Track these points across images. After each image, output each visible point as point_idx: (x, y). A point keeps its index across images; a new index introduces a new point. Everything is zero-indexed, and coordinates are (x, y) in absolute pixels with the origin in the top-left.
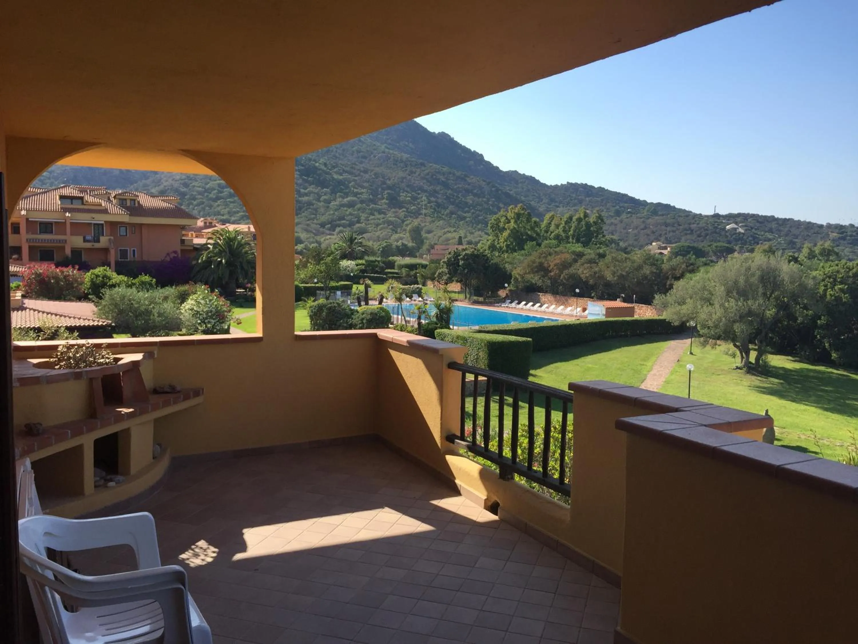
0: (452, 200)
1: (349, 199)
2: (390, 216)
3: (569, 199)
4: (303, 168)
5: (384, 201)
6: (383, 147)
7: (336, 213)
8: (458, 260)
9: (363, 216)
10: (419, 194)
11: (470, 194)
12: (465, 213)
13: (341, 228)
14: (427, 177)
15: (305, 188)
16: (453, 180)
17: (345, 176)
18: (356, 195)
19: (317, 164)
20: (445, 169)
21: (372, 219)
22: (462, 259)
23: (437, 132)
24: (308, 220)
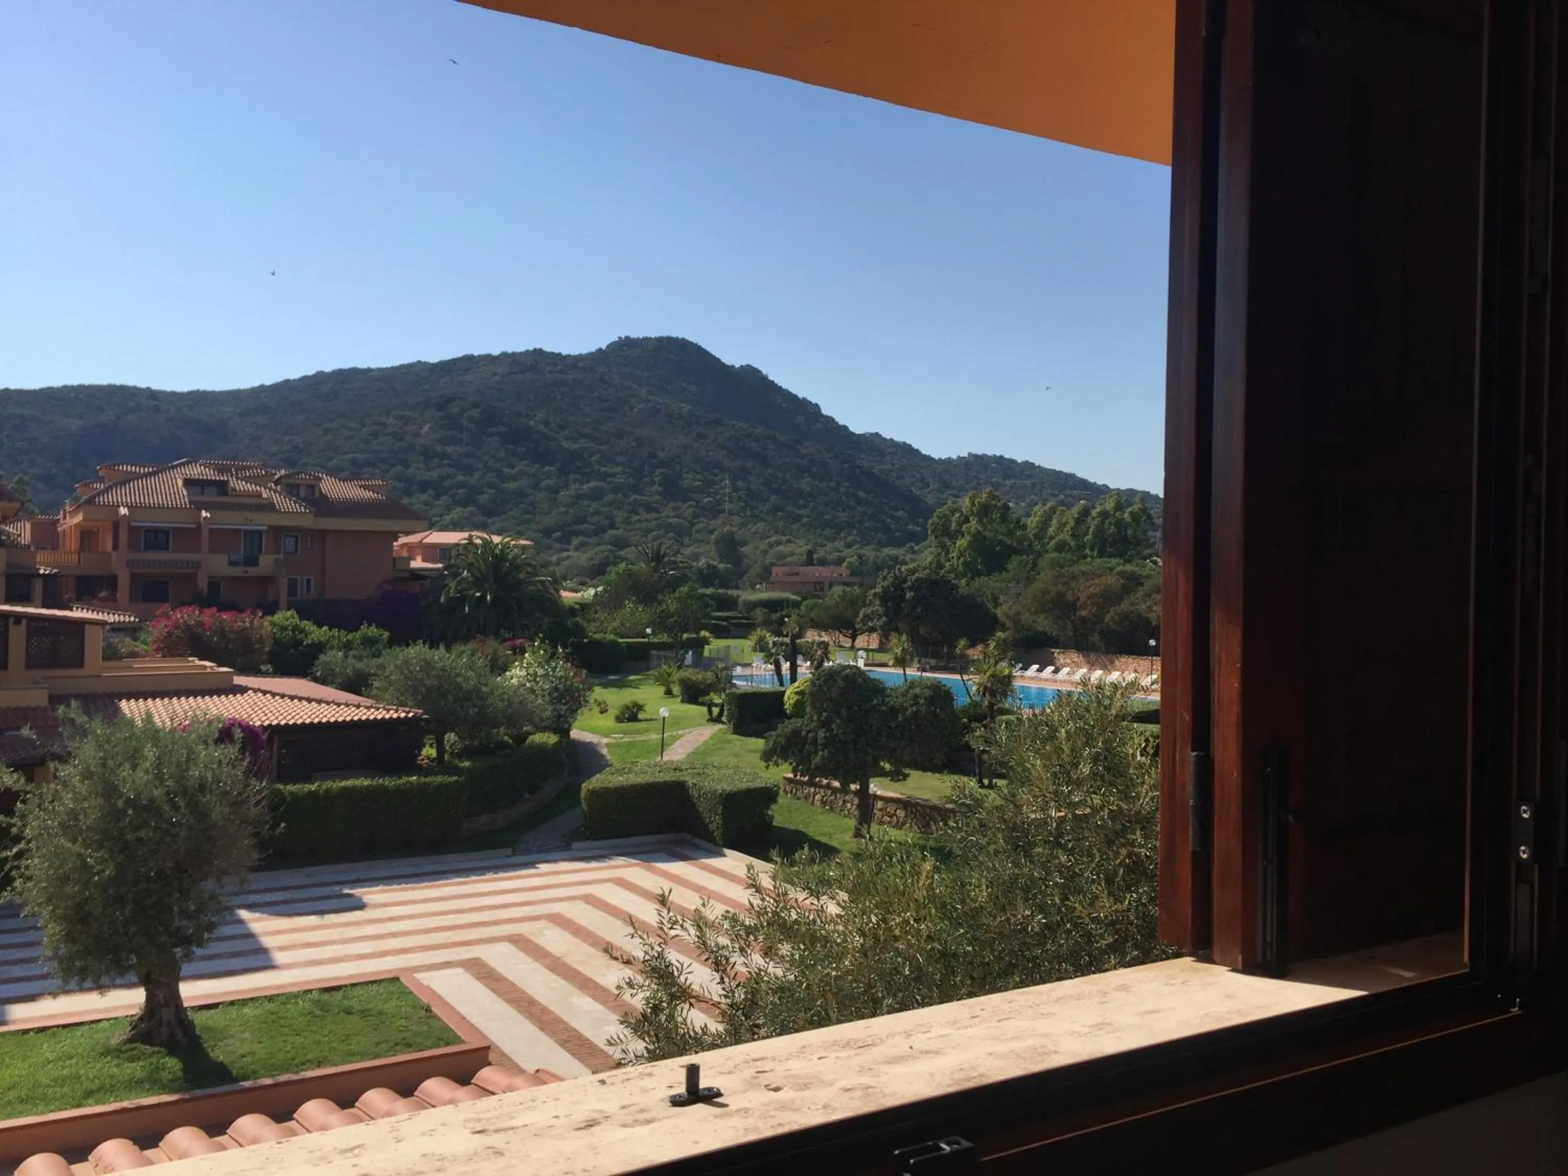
0: (774, 485)
1: (591, 484)
2: (669, 514)
3: (975, 482)
4: (505, 429)
5: (656, 488)
6: (644, 390)
7: (571, 510)
8: (902, 589)
9: (620, 516)
10: (716, 475)
11: (806, 475)
12: (799, 508)
13: (581, 538)
14: (727, 445)
15: (513, 467)
16: (774, 450)
17: (584, 443)
18: (604, 477)
19: (532, 423)
20: (757, 431)
21: (636, 522)
22: (911, 589)
23: (737, 366)
24: (519, 525)
